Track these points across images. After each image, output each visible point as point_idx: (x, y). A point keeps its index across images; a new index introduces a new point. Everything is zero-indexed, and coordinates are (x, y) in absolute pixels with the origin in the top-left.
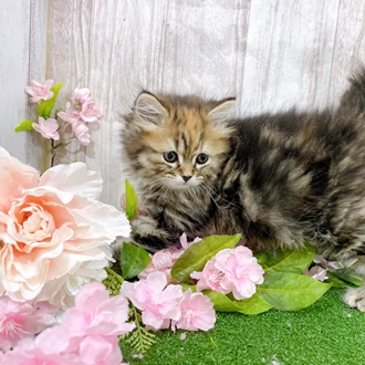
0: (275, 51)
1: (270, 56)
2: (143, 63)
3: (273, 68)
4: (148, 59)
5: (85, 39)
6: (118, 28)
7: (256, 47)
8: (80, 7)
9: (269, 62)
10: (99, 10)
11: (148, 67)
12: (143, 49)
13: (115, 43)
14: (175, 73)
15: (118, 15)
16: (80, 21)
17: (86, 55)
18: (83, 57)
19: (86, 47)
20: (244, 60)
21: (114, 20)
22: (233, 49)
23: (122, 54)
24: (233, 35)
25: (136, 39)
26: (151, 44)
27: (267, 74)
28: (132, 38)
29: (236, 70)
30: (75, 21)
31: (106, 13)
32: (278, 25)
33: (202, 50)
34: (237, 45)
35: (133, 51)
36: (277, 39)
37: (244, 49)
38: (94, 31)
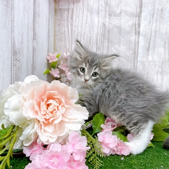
0: (153, 34)
1: (151, 36)
2: (95, 42)
3: (152, 42)
4: (97, 40)
5: (70, 32)
6: (84, 27)
7: (144, 33)
8: (68, 19)
9: (150, 39)
10: (76, 20)
11: (97, 43)
12: (94, 36)
13: (83, 33)
14: (108, 45)
15: (84, 22)
16: (68, 25)
17: (71, 39)
18: (69, 40)
19: (70, 35)
20: (139, 38)
21: (82, 24)
22: (134, 34)
23: (86, 38)
24: (134, 28)
25: (92, 31)
26: (98, 33)
27: (149, 44)
28: (90, 31)
29: (135, 43)
30: (66, 25)
31: (79, 21)
32: (154, 23)
33: (120, 35)
34: (136, 32)
35: (90, 36)
36: (154, 29)
37: (139, 34)
38: (74, 29)
